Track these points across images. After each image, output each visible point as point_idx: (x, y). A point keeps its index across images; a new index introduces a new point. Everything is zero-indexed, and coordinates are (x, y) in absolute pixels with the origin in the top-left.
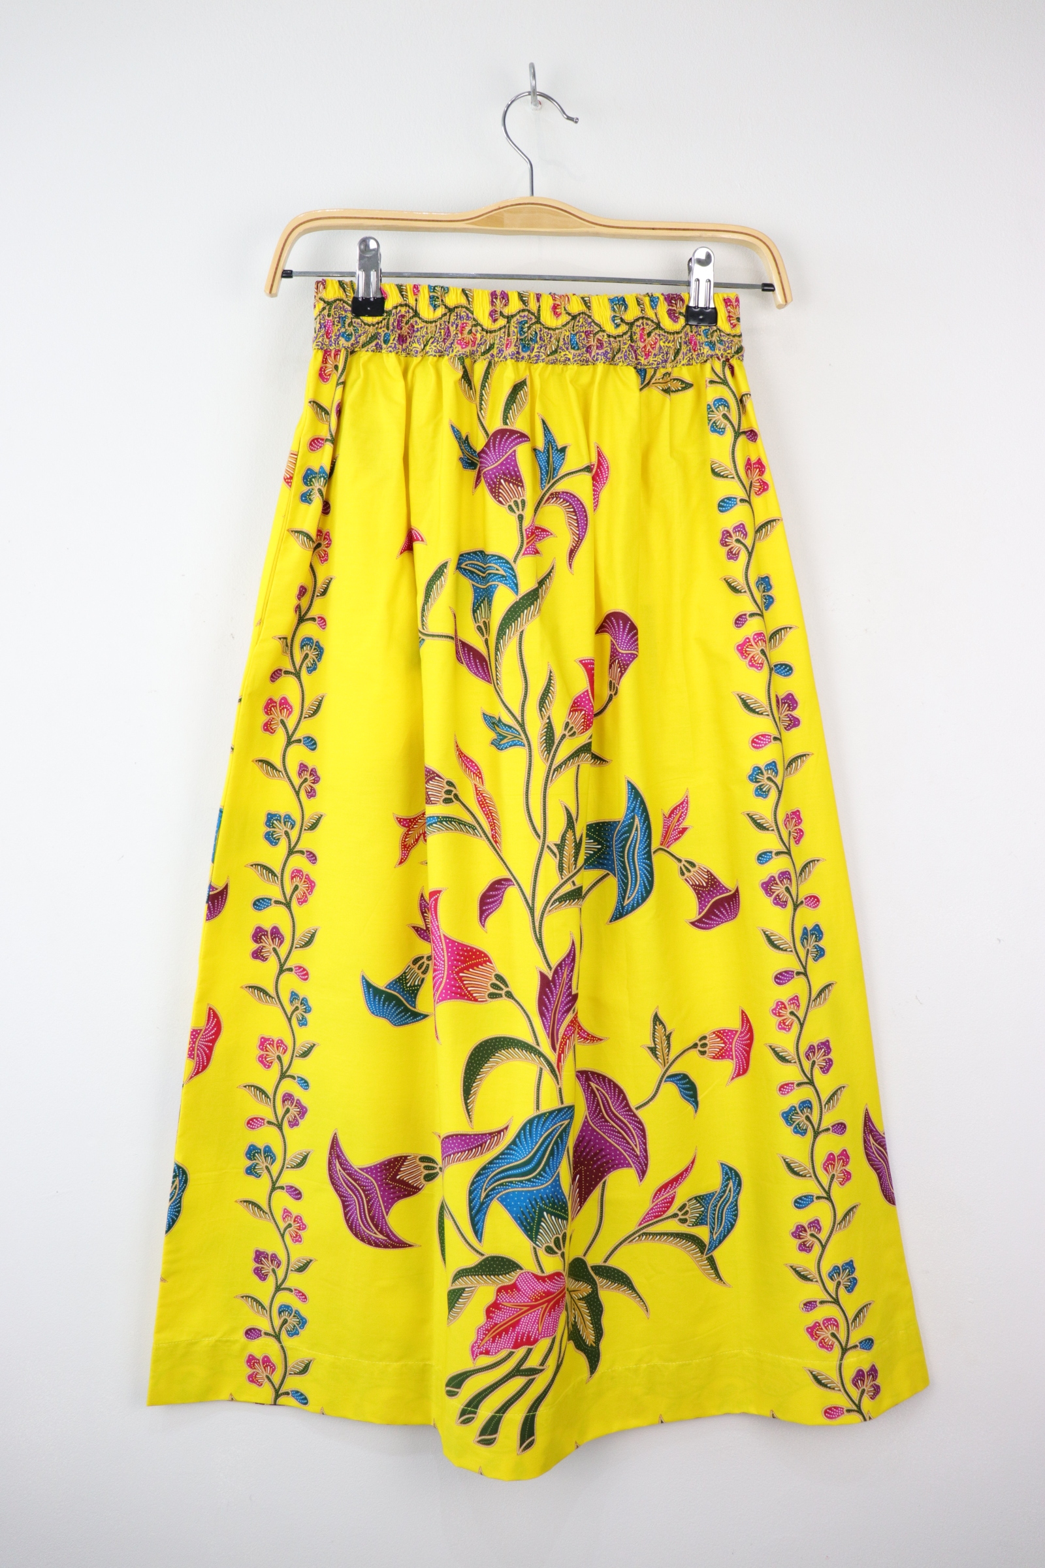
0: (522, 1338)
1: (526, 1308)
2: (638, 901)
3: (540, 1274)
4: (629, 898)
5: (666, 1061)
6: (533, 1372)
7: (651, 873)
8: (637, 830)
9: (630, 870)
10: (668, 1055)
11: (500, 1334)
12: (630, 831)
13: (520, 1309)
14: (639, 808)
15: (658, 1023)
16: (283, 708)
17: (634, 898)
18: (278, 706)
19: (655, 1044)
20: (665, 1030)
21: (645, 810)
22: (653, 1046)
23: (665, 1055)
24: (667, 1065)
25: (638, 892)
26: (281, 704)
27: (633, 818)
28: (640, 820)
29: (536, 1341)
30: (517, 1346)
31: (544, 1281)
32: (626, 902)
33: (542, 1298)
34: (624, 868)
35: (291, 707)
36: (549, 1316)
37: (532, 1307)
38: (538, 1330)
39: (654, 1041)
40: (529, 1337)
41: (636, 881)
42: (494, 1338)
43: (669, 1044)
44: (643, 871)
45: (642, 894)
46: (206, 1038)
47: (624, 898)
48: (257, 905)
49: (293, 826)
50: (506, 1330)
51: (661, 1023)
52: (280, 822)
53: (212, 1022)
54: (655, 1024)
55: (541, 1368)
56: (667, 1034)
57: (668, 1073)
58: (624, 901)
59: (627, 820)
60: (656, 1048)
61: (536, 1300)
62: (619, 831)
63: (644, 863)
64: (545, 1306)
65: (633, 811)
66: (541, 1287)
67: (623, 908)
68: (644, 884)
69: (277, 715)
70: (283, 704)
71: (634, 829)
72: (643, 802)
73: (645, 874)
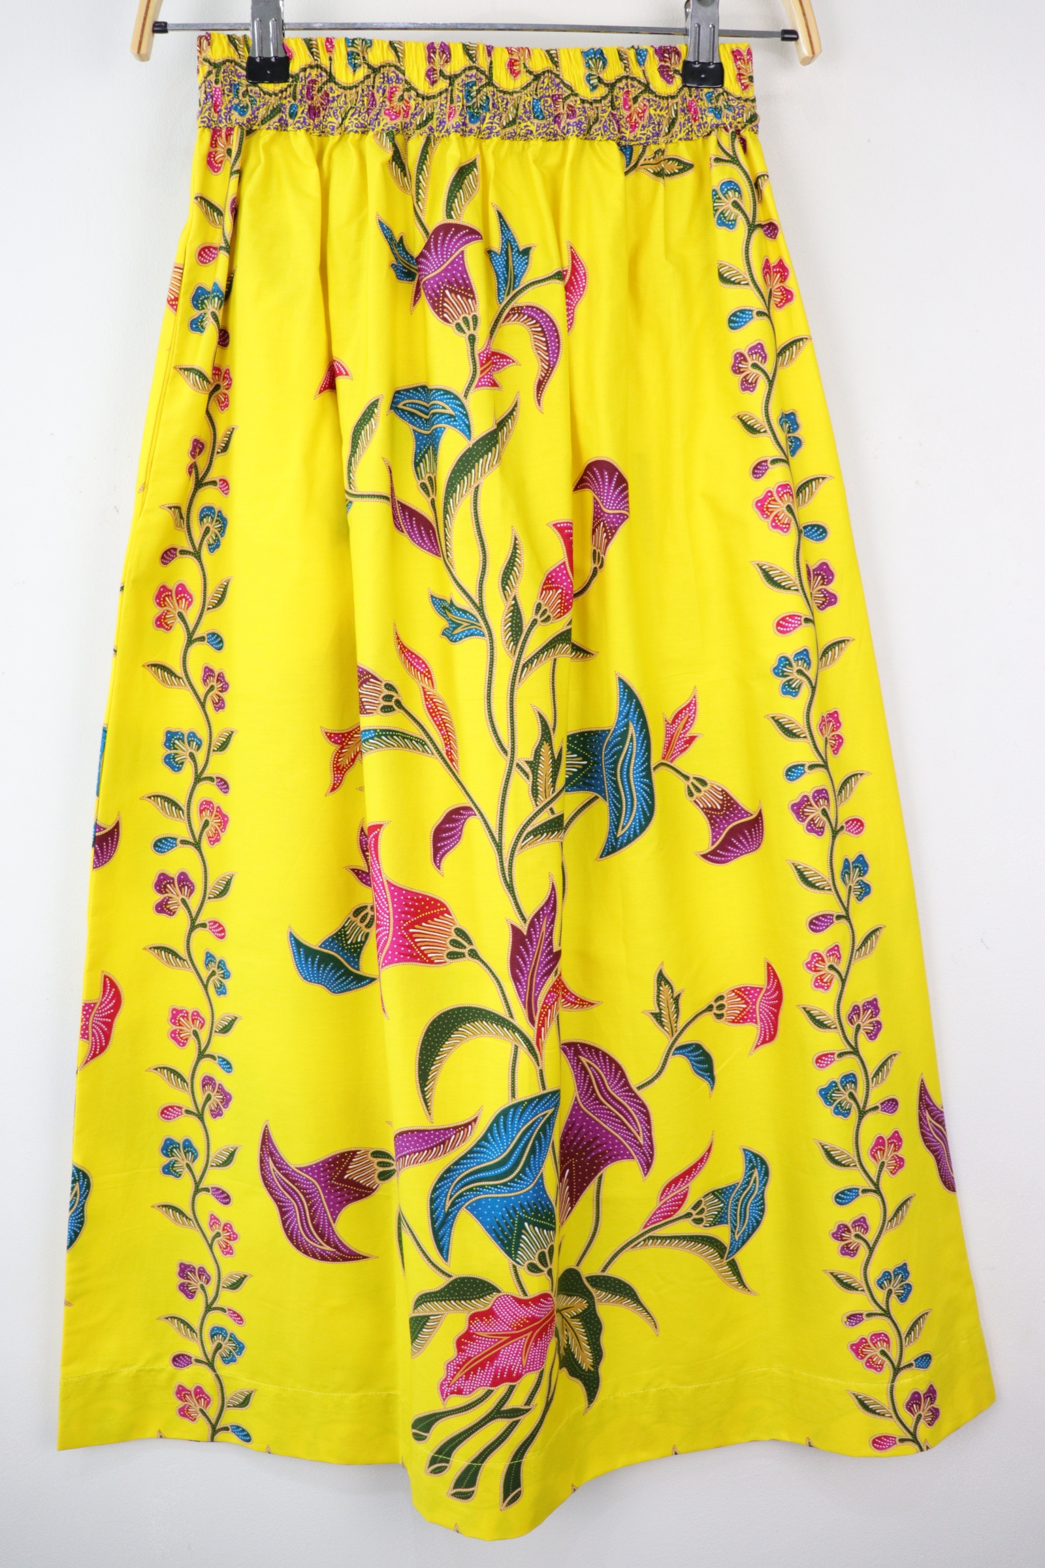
0: (502, 1374)
1: (505, 1338)
2: (635, 831)
3: (522, 1297)
4: (623, 827)
5: (674, 1029)
6: (517, 1413)
7: (651, 795)
8: (632, 740)
9: (625, 791)
10: (676, 1022)
11: (475, 1370)
12: (623, 742)
13: (499, 1340)
14: (635, 713)
15: (663, 983)
16: (181, 598)
17: (630, 827)
18: (174, 595)
19: (660, 1009)
20: (672, 992)
21: (642, 715)
22: (658, 1011)
23: (673, 1022)
24: (676, 1035)
25: (635, 819)
26: (177, 593)
27: (627, 725)
28: (635, 728)
29: (519, 1376)
30: (496, 1383)
31: (528, 1305)
32: (620, 833)
33: (525, 1325)
34: (617, 790)
35: (191, 597)
36: (535, 1346)
37: (513, 1336)
38: (521, 1363)
39: (659, 1005)
40: (510, 1372)
41: (632, 805)
42: (468, 1374)
43: (677, 1008)
44: (640, 793)
45: (640, 822)
46: (102, 1013)
47: (617, 827)
48: (159, 847)
49: (199, 747)
50: (483, 1365)
51: (667, 982)
52: (183, 741)
53: (110, 993)
54: (659, 984)
55: (527, 1407)
56: (675, 995)
57: (678, 1044)
58: (617, 831)
59: (619, 728)
60: (661, 1013)
61: (518, 1328)
62: (609, 743)
63: (641, 782)
64: (529, 1335)
65: (627, 716)
66: (524, 1313)
67: (616, 839)
68: (643, 809)
69: (173, 607)
70: (181, 592)
71: (629, 740)
72: (638, 705)
73: (643, 796)
